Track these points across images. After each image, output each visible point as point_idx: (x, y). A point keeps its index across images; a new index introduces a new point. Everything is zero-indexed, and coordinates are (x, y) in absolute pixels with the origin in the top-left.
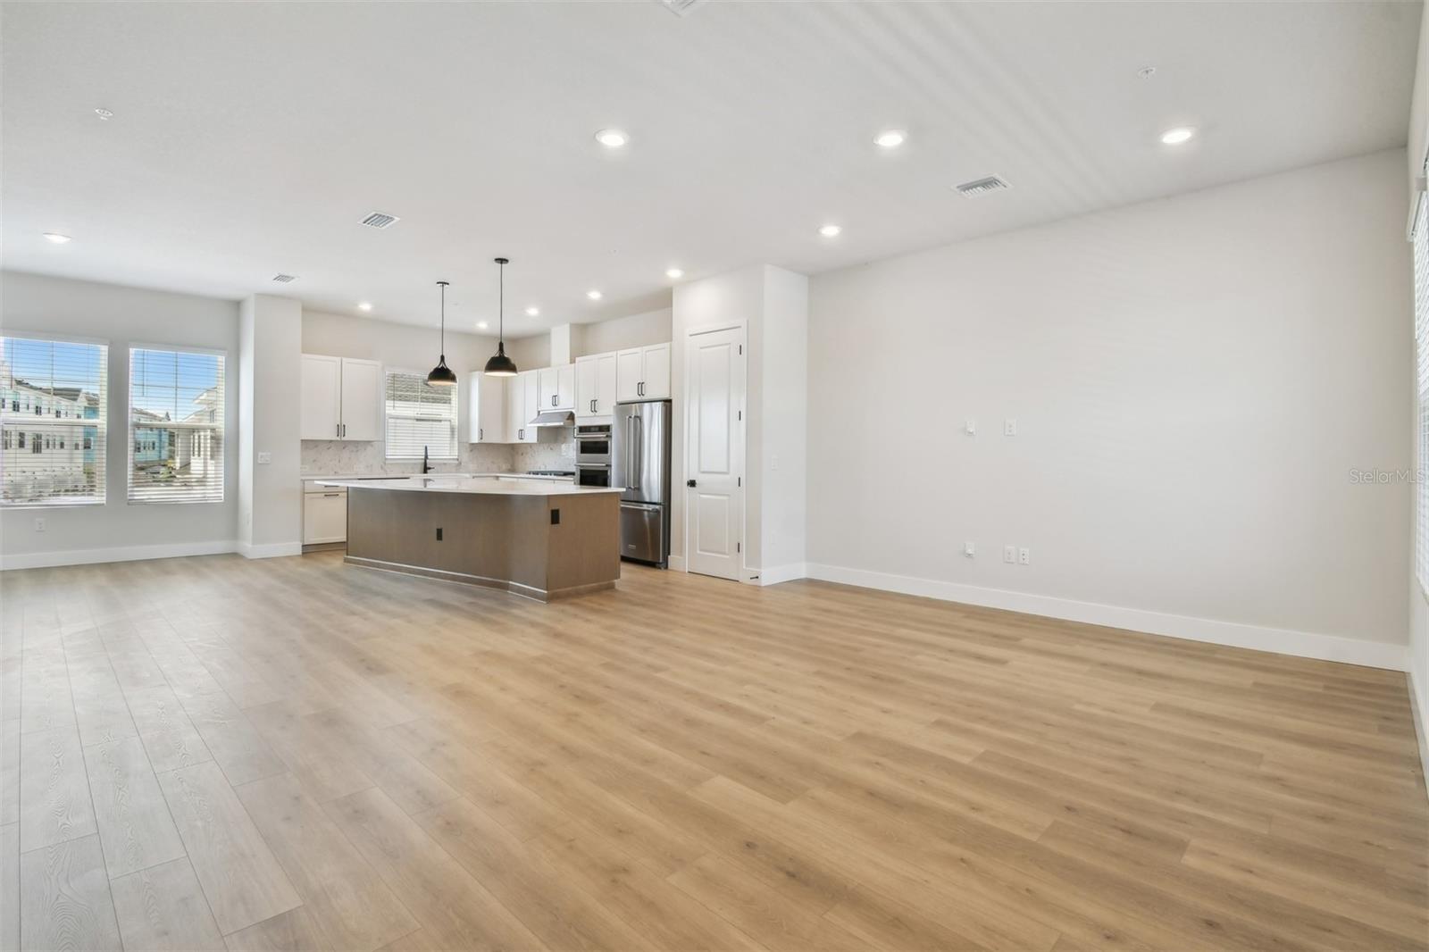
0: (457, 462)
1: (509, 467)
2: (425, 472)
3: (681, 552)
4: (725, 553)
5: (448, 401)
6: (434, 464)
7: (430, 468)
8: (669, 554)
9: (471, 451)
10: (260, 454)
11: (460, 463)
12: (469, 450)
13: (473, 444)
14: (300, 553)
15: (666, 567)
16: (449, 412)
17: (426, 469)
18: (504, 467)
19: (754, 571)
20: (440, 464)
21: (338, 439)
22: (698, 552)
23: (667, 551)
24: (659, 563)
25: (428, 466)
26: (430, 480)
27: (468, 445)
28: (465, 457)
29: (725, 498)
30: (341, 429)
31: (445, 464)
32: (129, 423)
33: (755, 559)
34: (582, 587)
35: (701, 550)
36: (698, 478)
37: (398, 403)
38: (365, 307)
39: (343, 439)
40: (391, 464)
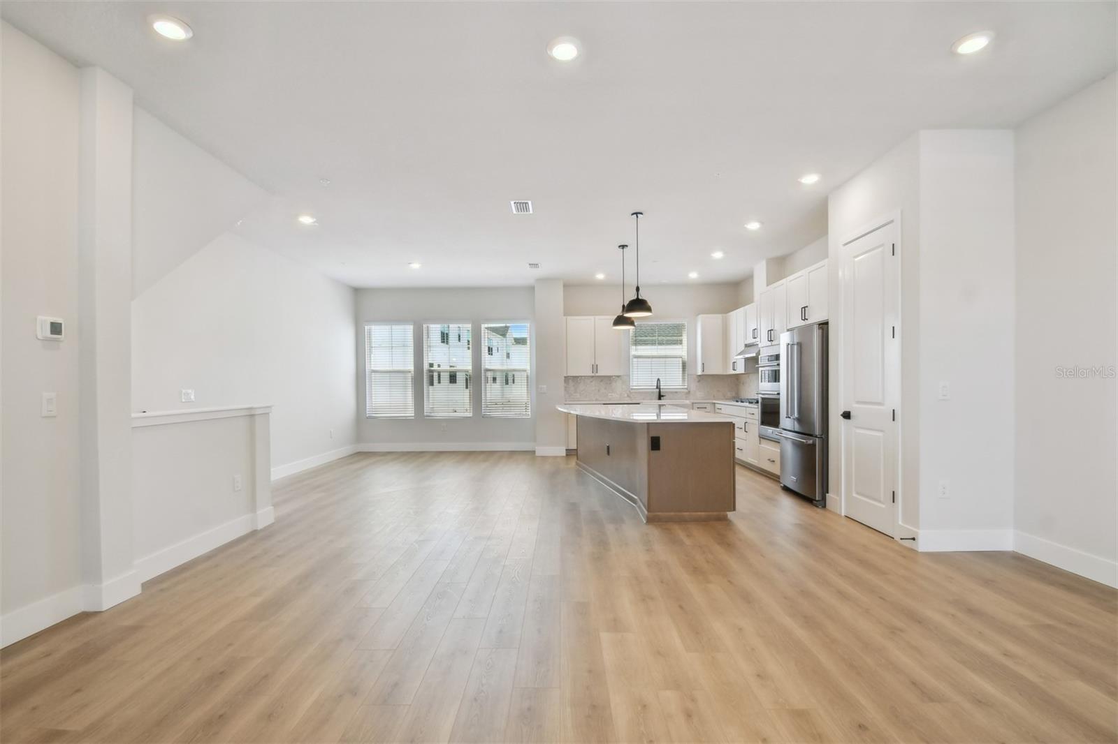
0: (686, 391)
1: (734, 394)
2: (660, 399)
3: (838, 493)
4: (880, 502)
5: (680, 342)
6: (666, 392)
7: (663, 396)
8: (828, 493)
9: (699, 381)
10: (540, 386)
11: (689, 392)
12: (697, 380)
13: (700, 376)
14: (564, 455)
15: (824, 506)
16: (681, 351)
17: (660, 397)
18: (729, 394)
19: (909, 530)
20: (672, 393)
21: (593, 375)
22: (854, 495)
23: (825, 489)
24: (816, 501)
25: (662, 394)
26: (663, 405)
27: (695, 376)
28: (693, 387)
29: (880, 434)
30: (595, 368)
31: (676, 392)
32: (483, 369)
33: (912, 515)
34: (686, 514)
35: (858, 493)
36: (854, 409)
37: (639, 347)
38: (600, 276)
39: (597, 375)
40: (636, 393)
